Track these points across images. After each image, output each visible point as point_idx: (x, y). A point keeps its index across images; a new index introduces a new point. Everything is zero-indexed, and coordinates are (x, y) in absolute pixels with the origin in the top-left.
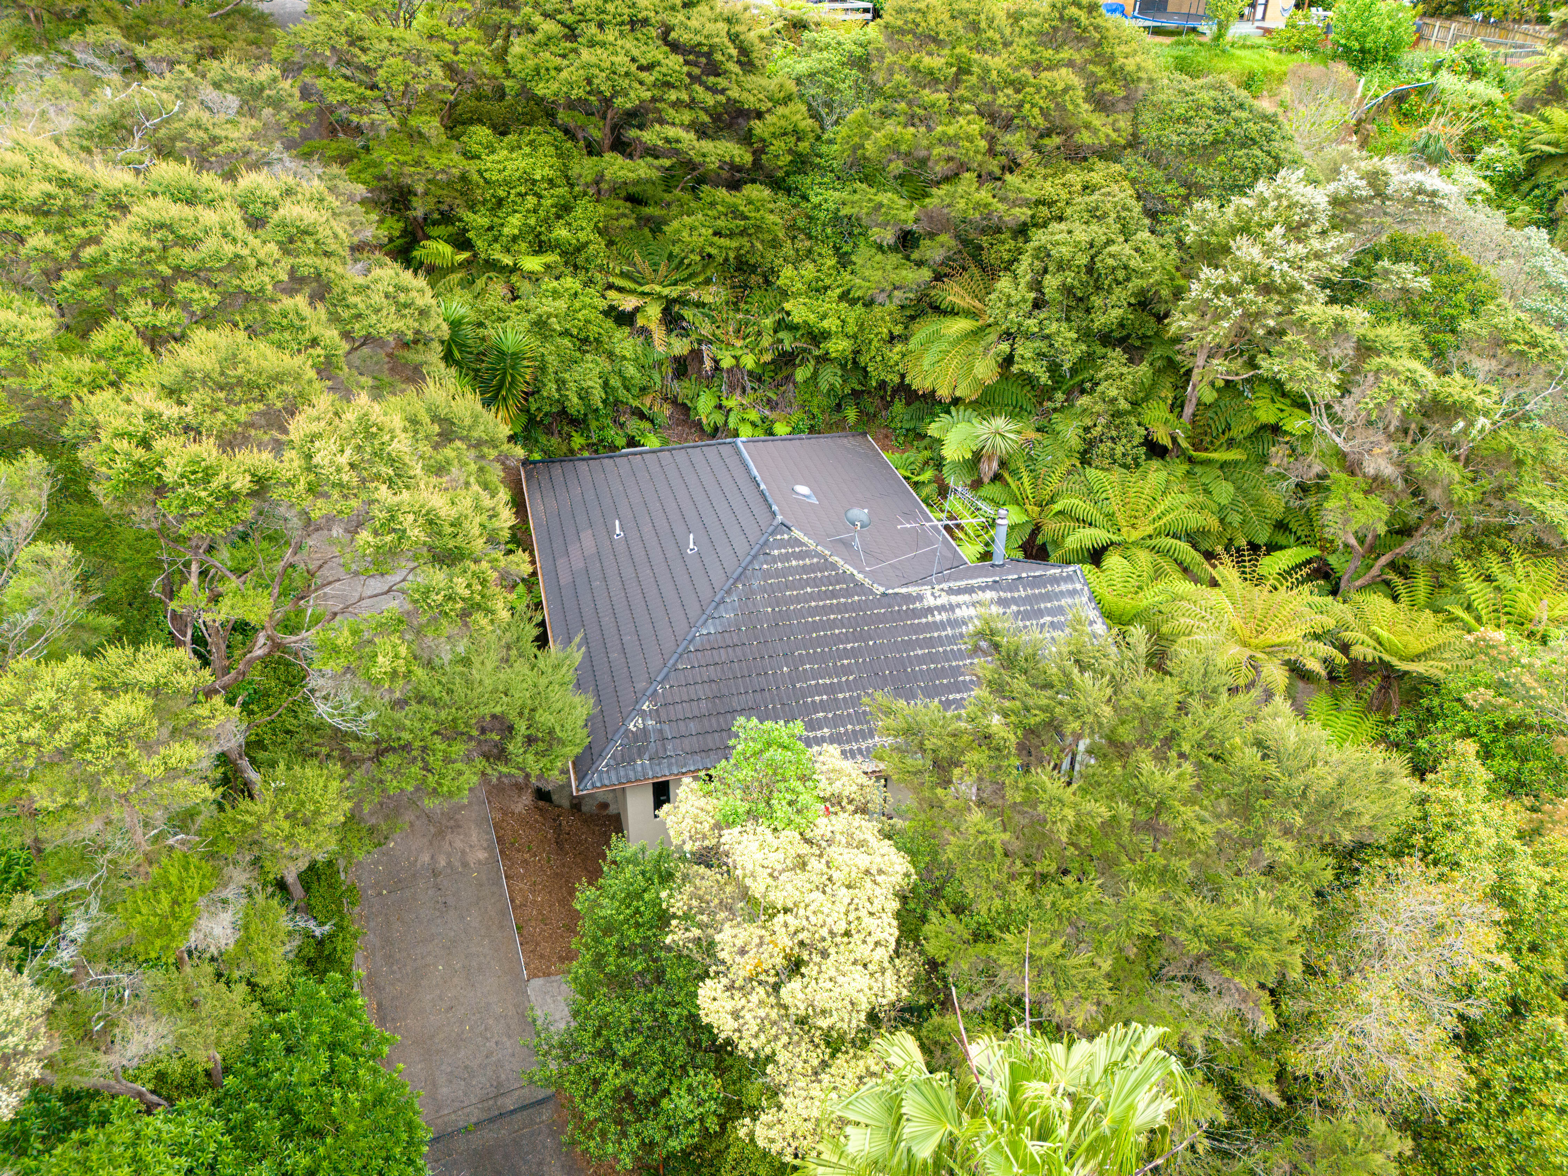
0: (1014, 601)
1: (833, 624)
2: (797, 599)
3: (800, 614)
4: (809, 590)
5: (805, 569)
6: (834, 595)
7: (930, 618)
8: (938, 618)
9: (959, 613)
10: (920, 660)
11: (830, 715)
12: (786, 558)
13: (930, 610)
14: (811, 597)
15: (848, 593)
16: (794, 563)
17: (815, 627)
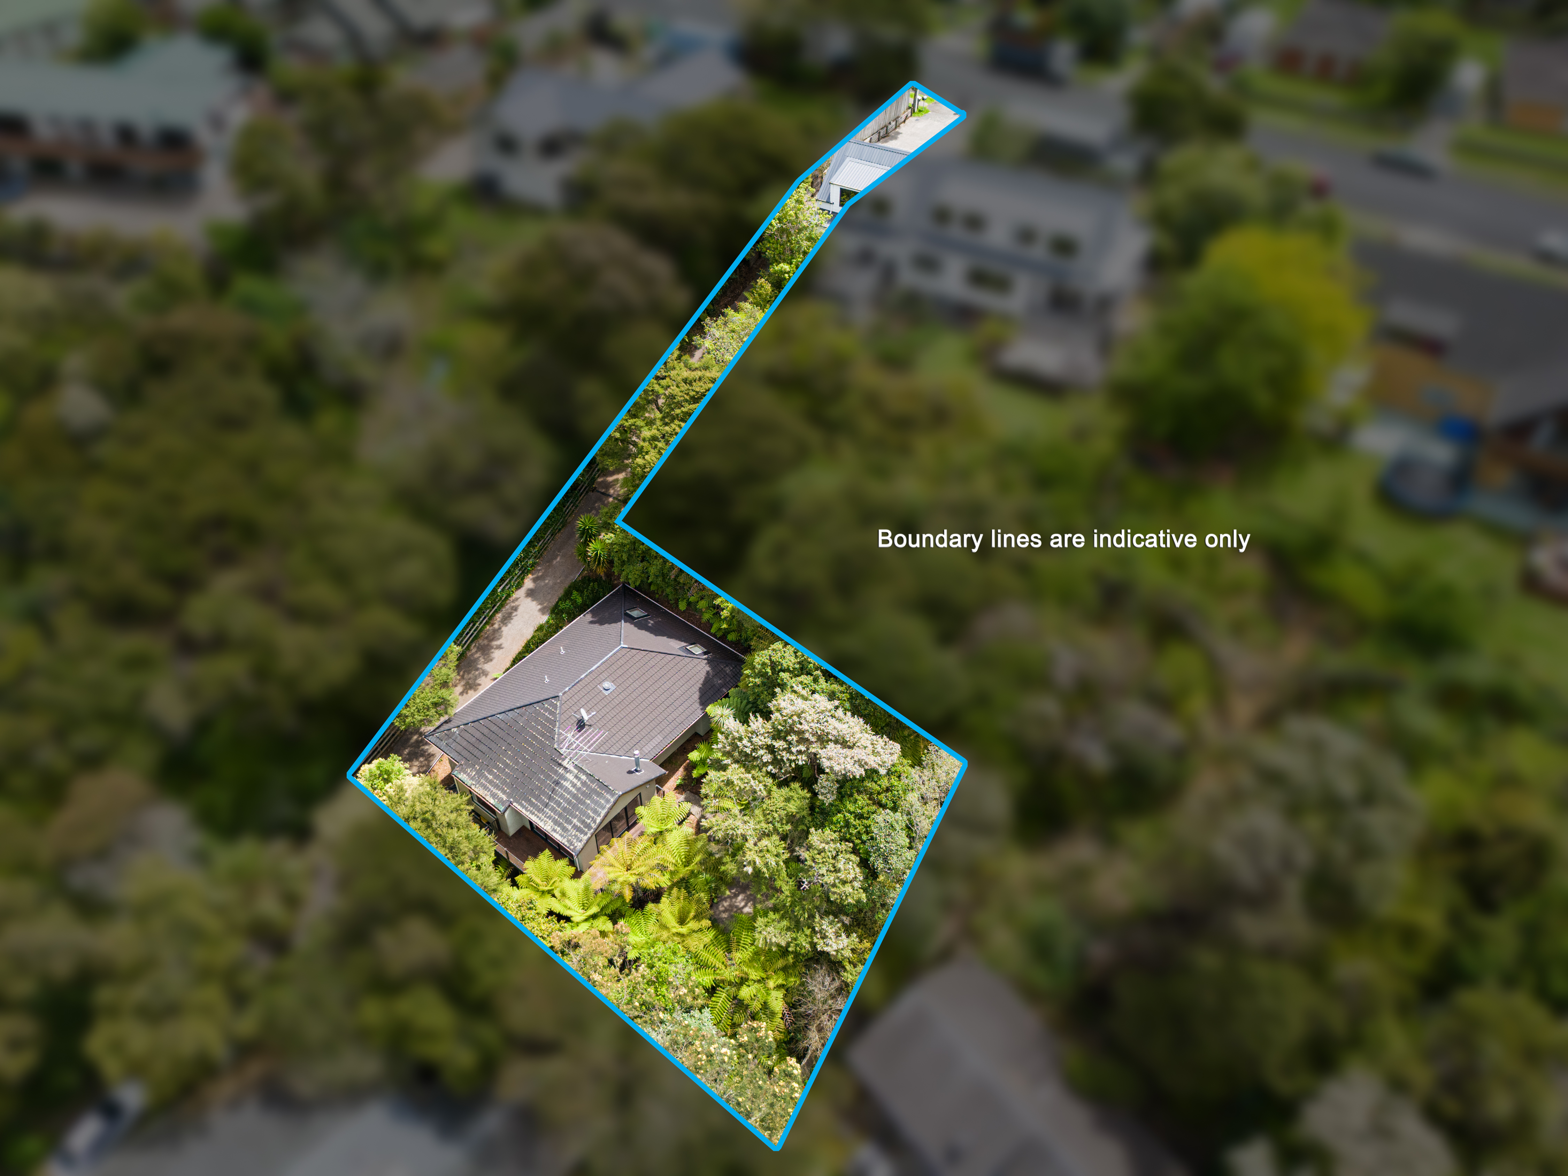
0: (588, 786)
1: (531, 745)
2: (533, 728)
3: (527, 733)
4: (539, 727)
5: (547, 719)
6: (543, 735)
7: (559, 769)
8: (561, 771)
9: (568, 776)
10: (539, 780)
11: (498, 773)
12: (546, 710)
13: (561, 766)
14: (537, 730)
15: (548, 738)
16: (547, 714)
17: (526, 742)
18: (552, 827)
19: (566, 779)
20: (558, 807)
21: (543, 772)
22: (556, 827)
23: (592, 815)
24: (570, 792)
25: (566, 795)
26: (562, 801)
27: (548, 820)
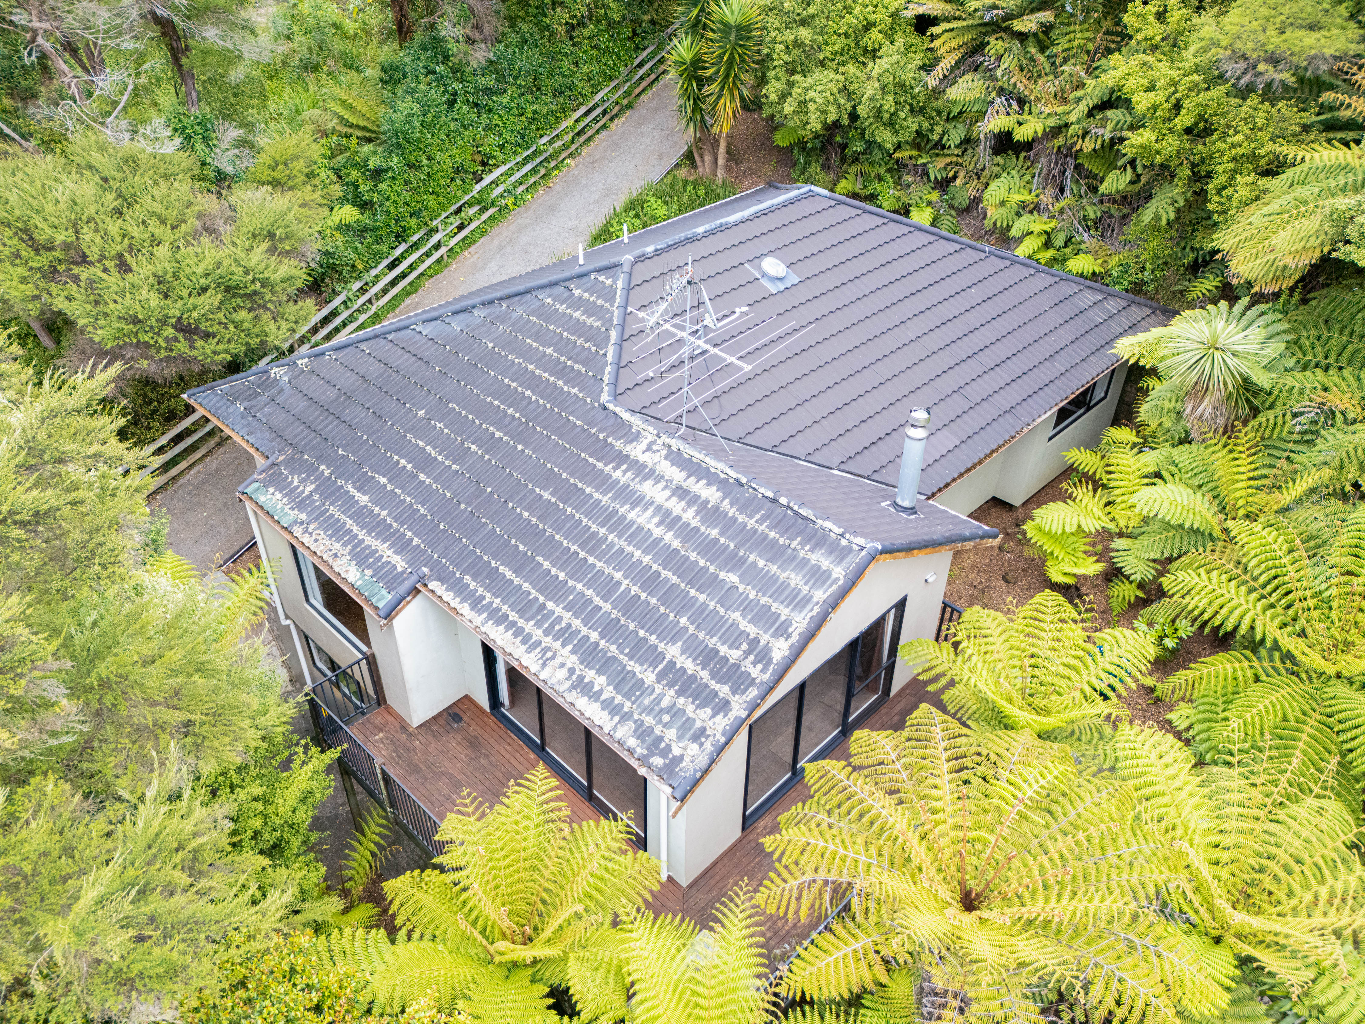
2: (526, 353)
3: (507, 368)
5: (576, 327)
7: (608, 469)
8: (617, 474)
9: (648, 489)
11: (389, 487)
12: (578, 303)
13: (621, 459)
14: (542, 361)
15: (575, 379)
16: (577, 314)
17: (501, 392)
18: (572, 671)
19: (638, 501)
20: (605, 598)
22: (590, 675)
23: (752, 630)
24: (654, 546)
25: (638, 553)
26: (618, 576)
27: (557, 645)
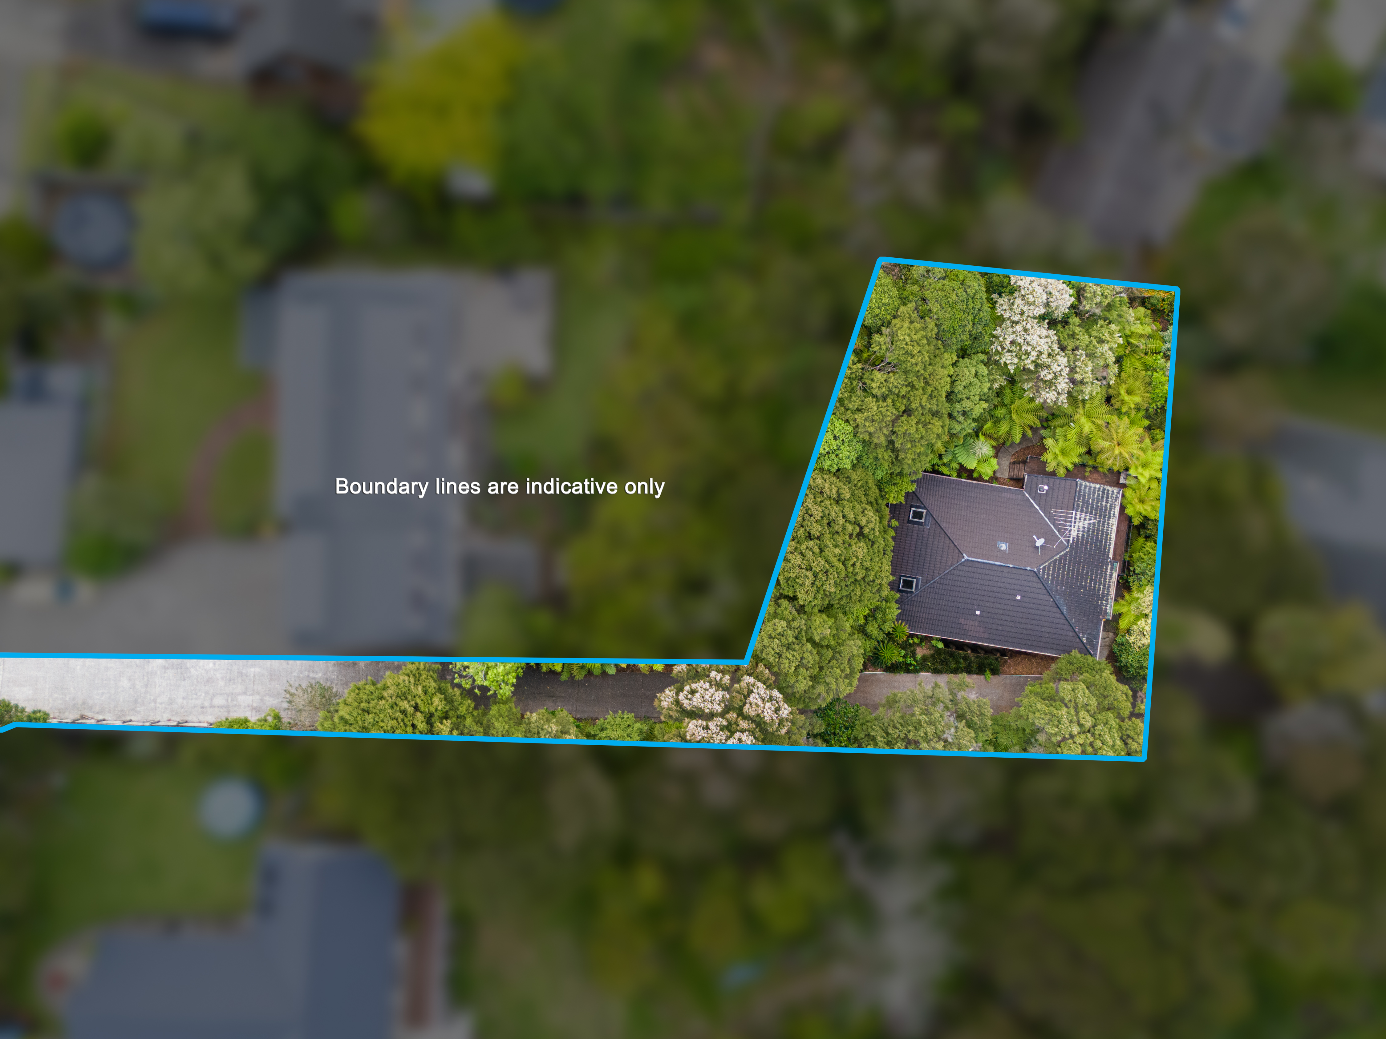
1: (1073, 570)
2: (1063, 577)
3: (1068, 578)
4: (1061, 572)
5: (1054, 570)
6: (1065, 564)
7: (1080, 538)
8: (1081, 535)
11: (1098, 583)
12: (1048, 574)
13: (1078, 536)
14: (1063, 572)
15: (1065, 560)
16: (1051, 572)
17: (1073, 575)
18: (1113, 518)
19: (1084, 527)
20: (1101, 521)
21: (1086, 548)
25: (1092, 521)
26: (1097, 521)
27: (1111, 525)
